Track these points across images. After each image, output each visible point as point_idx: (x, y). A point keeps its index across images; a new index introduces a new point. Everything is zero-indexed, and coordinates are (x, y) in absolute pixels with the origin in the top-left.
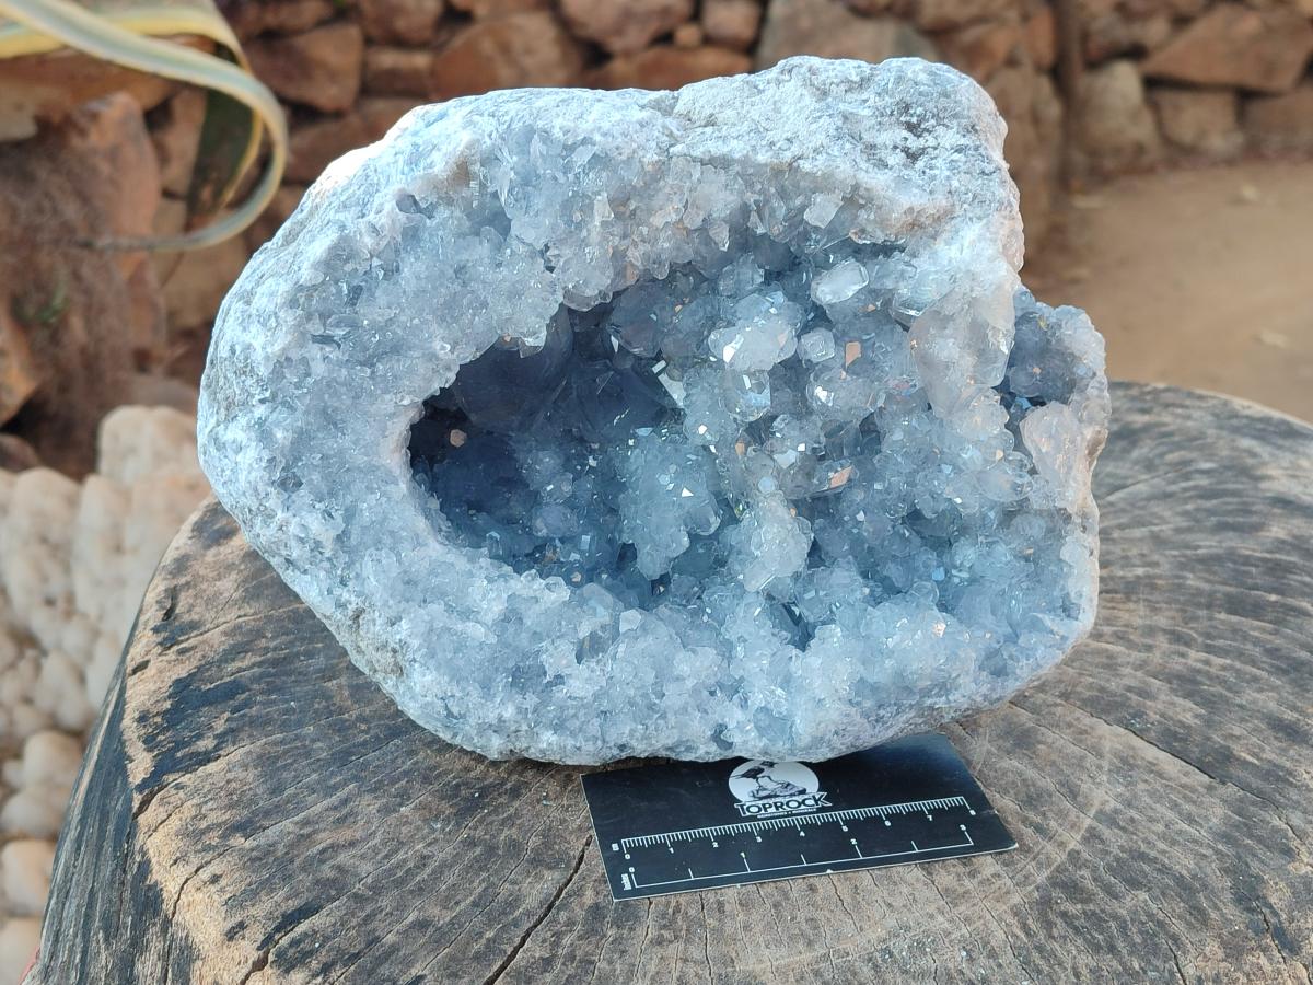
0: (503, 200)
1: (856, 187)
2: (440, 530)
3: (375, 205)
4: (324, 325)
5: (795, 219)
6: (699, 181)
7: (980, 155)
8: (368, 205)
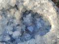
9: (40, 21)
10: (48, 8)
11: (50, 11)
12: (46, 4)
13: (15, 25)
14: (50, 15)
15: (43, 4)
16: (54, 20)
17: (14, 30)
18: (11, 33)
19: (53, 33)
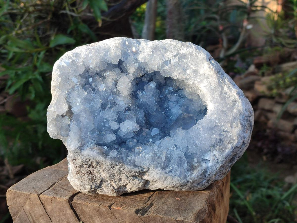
0: (186, 161)
1: (106, 157)
2: (200, 91)
3: (214, 162)
4: (227, 135)
5: (120, 152)
6: (141, 162)
7: (76, 165)
8: (216, 162)
9: (177, 102)
10: (197, 64)
11: (201, 71)
12: (191, 55)
13: (122, 109)
14: (201, 81)
15: (184, 56)
16: (213, 91)
17: (120, 121)
18: (114, 126)
19: (211, 121)
